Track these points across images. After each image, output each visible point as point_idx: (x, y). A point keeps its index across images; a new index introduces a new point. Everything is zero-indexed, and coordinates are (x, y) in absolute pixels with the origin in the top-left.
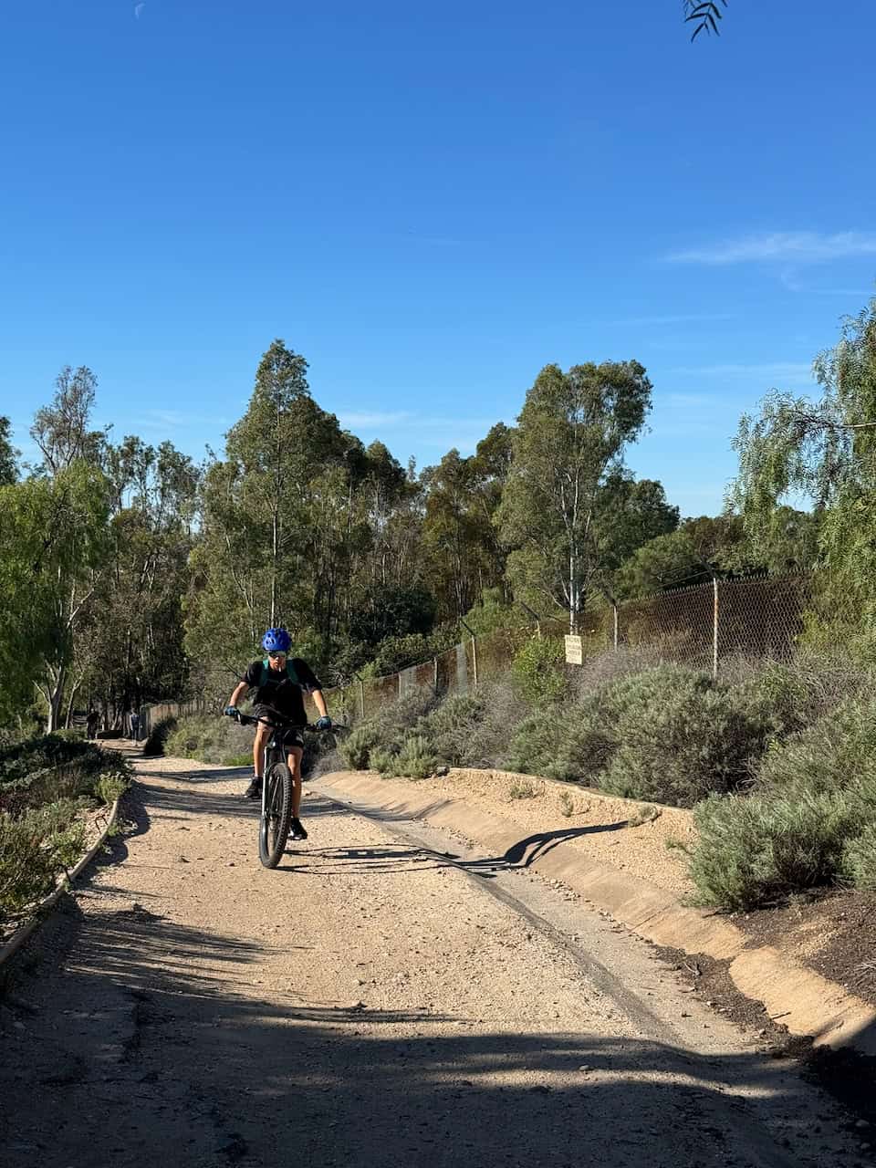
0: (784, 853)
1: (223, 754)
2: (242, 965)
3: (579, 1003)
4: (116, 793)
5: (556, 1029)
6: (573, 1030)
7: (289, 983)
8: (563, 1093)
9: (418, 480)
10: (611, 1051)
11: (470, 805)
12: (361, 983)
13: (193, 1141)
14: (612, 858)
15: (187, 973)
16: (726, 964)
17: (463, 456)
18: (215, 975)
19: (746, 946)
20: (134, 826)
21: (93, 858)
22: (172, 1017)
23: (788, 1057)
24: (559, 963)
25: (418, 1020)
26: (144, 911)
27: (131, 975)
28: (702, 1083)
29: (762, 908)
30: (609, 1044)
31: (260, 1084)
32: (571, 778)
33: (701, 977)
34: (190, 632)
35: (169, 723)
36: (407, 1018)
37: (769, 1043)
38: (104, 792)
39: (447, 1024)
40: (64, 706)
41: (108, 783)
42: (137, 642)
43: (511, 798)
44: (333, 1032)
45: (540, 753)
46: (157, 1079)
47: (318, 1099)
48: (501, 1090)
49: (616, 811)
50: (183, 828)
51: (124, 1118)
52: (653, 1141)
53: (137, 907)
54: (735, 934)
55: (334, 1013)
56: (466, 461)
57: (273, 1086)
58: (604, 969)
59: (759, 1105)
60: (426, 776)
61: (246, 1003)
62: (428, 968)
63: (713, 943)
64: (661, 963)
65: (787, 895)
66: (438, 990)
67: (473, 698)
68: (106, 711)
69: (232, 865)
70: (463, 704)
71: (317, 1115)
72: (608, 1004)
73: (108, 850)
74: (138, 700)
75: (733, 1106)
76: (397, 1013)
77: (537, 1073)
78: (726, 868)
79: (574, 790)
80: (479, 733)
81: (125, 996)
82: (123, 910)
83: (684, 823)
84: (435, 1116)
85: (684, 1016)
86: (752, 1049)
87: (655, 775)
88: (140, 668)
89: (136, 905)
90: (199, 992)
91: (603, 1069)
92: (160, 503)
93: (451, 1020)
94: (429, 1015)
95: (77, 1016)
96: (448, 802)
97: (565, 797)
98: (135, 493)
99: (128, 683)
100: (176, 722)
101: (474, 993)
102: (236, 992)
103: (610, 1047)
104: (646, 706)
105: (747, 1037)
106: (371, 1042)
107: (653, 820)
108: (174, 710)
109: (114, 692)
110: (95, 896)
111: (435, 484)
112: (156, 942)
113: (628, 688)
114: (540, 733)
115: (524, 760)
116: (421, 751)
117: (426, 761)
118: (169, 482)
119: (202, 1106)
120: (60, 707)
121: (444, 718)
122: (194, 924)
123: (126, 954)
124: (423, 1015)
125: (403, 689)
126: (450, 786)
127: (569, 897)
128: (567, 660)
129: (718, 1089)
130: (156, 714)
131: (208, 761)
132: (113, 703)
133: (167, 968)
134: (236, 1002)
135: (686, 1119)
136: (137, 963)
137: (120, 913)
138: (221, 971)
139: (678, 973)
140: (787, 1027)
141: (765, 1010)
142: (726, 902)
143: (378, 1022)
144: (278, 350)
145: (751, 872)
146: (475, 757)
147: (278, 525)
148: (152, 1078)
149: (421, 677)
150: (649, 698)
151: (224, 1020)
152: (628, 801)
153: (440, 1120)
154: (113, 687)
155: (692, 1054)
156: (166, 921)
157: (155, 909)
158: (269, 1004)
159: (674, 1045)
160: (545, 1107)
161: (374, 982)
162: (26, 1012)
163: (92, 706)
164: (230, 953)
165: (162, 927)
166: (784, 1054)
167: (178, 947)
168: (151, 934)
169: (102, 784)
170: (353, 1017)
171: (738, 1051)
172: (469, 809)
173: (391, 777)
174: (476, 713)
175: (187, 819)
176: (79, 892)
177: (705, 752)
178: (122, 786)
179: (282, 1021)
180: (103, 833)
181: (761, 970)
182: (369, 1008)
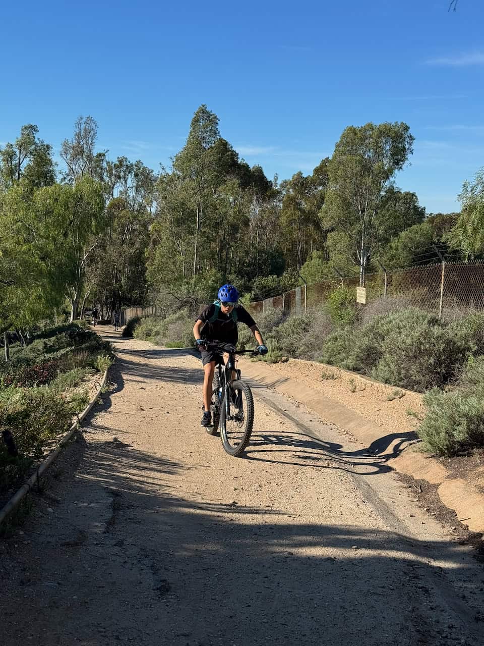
0: (472, 427)
1: (166, 340)
2: (171, 476)
3: (354, 506)
4: (106, 367)
5: (340, 523)
6: (350, 523)
7: (196, 488)
8: (343, 562)
9: (279, 187)
10: (370, 537)
11: (299, 382)
12: (235, 489)
13: (141, 583)
14: (376, 419)
15: (141, 480)
16: (436, 486)
17: (305, 176)
18: (156, 482)
19: (448, 477)
20: (116, 386)
21: (93, 407)
22: (133, 506)
23: (468, 544)
24: (344, 481)
25: (265, 513)
26: (119, 441)
27: (111, 481)
28: (420, 559)
29: (458, 456)
30: (368, 533)
31: (179, 548)
32: (356, 369)
33: (422, 493)
34: (150, 269)
35: (136, 321)
36: (259, 512)
37: (458, 535)
38: (99, 366)
39: (281, 516)
40: (80, 306)
41: (103, 361)
42: (120, 272)
43: (322, 379)
44: (219, 519)
45: (339, 353)
46: (123, 544)
47: (209, 559)
48: (309, 558)
49: (380, 391)
50: (142, 388)
51: (105, 567)
52: (391, 593)
53: (115, 439)
54: (441, 469)
55: (220, 507)
56: (307, 178)
57: (186, 550)
58: (369, 485)
59: (450, 573)
60: (276, 362)
61: (171, 499)
62: (272, 481)
63: (430, 474)
64: (400, 483)
65: (472, 449)
66: (277, 494)
67: (304, 319)
68: (102, 309)
69: (168, 413)
70: (298, 322)
71: (208, 569)
72: (369, 507)
73: (101, 402)
74: (120, 304)
75: (435, 573)
76: (254, 508)
77: (329, 548)
78: (439, 434)
79: (357, 377)
80: (307, 338)
81: (108, 494)
82: (108, 441)
83: (417, 401)
84: (272, 572)
85: (412, 516)
86: (448, 539)
87: (403, 372)
88: (121, 287)
89: (115, 438)
90: (147, 491)
91: (365, 548)
92: (134, 194)
93: (283, 514)
94: (271, 510)
95: (81, 504)
96: (286, 380)
97: (352, 381)
98: (121, 189)
99: (114, 294)
100: (140, 320)
101: (296, 498)
102: (167, 492)
103: (369, 535)
104: (400, 333)
105: (445, 531)
106: (239, 525)
107: (400, 398)
108: (139, 312)
109: (107, 299)
110: (93, 432)
111: (288, 190)
112: (125, 460)
113: (391, 322)
114: (340, 342)
115: (330, 356)
116: (273, 348)
117: (276, 354)
118: (140, 183)
119: (147, 561)
120: (78, 307)
121: (287, 329)
122: (146, 450)
123: (109, 468)
124: (268, 510)
125: (265, 310)
126: (289, 369)
127: (351, 441)
128: (357, 301)
129: (428, 562)
130: (130, 314)
131: (157, 344)
132: (106, 304)
133: (131, 477)
134: (167, 499)
135: (409, 580)
136: (114, 474)
137: (106, 442)
138: (160, 479)
139: (409, 490)
140: (468, 526)
141: (456, 515)
142: (438, 452)
143: (243, 513)
144: (204, 111)
145: (453, 436)
146: (304, 352)
147: (199, 212)
148: (120, 544)
149: (275, 304)
150: (402, 328)
151: (160, 509)
152: (387, 386)
153: (275, 575)
154: (106, 296)
155: (414, 540)
156: (131, 448)
157: (125, 440)
158: (185, 500)
159: (405, 534)
160: (332, 570)
161: (242, 489)
162: (54, 502)
163: (95, 306)
164: (165, 468)
165: (128, 451)
166: (465, 542)
167: (137, 464)
168: (123, 456)
169: (98, 361)
170: (230, 509)
171: (440, 539)
172: (298, 383)
173: (257, 361)
174: (306, 327)
175: (144, 382)
176: (84, 429)
177: (432, 361)
178: (109, 362)
179: (192, 510)
180: (99, 391)
181: (455, 492)
182: (239, 504)
